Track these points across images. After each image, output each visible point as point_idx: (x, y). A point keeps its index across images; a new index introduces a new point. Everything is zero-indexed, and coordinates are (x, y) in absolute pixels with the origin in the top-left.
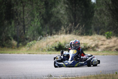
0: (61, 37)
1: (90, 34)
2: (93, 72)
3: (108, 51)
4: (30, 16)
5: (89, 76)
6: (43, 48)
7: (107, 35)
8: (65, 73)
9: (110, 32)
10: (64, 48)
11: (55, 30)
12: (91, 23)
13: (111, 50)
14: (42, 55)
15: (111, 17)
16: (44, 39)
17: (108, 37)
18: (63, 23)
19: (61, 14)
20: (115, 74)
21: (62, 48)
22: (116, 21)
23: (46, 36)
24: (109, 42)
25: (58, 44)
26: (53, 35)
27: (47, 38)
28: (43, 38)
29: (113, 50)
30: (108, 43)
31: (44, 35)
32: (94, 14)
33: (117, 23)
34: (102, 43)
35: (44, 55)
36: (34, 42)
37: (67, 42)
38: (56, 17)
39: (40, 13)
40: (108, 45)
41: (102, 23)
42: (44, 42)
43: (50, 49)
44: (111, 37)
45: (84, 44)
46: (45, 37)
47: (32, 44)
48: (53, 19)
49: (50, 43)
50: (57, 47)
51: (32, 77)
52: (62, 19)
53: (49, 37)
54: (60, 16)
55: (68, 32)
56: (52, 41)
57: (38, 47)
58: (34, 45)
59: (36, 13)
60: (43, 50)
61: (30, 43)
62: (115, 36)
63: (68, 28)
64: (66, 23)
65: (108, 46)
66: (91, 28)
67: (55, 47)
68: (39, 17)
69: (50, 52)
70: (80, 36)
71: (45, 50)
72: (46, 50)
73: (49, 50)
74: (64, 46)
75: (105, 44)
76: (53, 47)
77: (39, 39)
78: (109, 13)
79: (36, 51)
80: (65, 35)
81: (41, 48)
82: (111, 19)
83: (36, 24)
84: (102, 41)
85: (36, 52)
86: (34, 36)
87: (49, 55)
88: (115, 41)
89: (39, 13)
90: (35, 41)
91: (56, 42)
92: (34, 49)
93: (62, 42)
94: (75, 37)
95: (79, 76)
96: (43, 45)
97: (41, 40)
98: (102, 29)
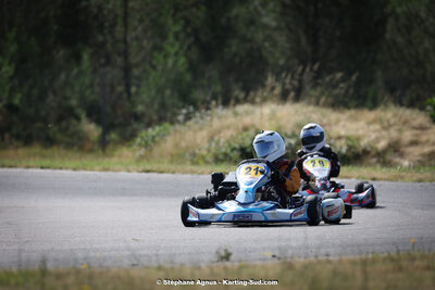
0: (261, 114)
1: (369, 103)
4: (149, 34)
6: (197, 151)
8: (282, 244)
11: (241, 84)
12: (374, 62)
14: (195, 176)
16: (202, 118)
18: (271, 61)
19: (265, 27)
23: (208, 109)
26: (235, 105)
27: (210, 115)
28: (198, 114)
31: (199, 104)
32: (385, 31)
34: (415, 138)
35: (201, 177)
36: (162, 128)
38: (244, 39)
39: (188, 22)
41: (413, 62)
42: (201, 129)
43: (221, 157)
45: (348, 138)
46: (203, 111)
47: (158, 134)
48: (234, 46)
49: (222, 134)
50: (248, 150)
52: (267, 44)
53: (219, 110)
54: (260, 36)
55: (292, 94)
56: (228, 127)
57: (177, 146)
58: (165, 141)
59: (170, 21)
60: (195, 159)
61: (150, 131)
63: (293, 78)
64: (282, 62)
66: (372, 81)
67: (243, 150)
68: (182, 36)
70: (335, 110)
71: (203, 157)
72: (209, 159)
73: (217, 160)
75: (427, 141)
76: (233, 149)
77: (181, 118)
79: (171, 162)
80: (279, 104)
81: (191, 150)
83: (170, 62)
84: (415, 128)
85: (173, 167)
86: (163, 106)
89: (182, 22)
90: (167, 125)
91: (246, 129)
92: (161, 156)
94: (314, 112)
95: (331, 258)
96: (199, 141)
97: (188, 123)
98: (414, 87)
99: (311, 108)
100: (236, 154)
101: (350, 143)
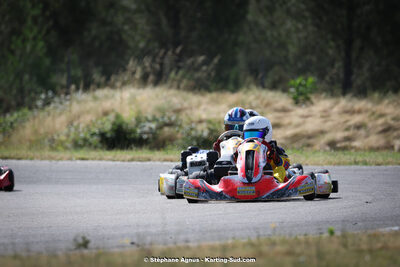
0: (121, 98)
1: (231, 86)
2: (242, 229)
3: (298, 150)
4: (7, 18)
5: (230, 242)
6: (56, 137)
7: (297, 89)
8: (141, 230)
9: (306, 80)
10: (132, 136)
11: (100, 68)
12: (236, 44)
13: (309, 145)
14: (54, 162)
15: (309, 21)
16: (61, 103)
17: (301, 98)
18: (131, 44)
19: (125, 9)
20: (326, 235)
21: (126, 139)
22: (329, 36)
23: (67, 94)
24: (303, 117)
25: (114, 124)
26: (94, 90)
27: (69, 100)
28: (56, 99)
29: (317, 147)
30: (300, 120)
31: (58, 88)
32: (246, 12)
33: (332, 44)
34: (277, 121)
35: (60, 162)
36: (20, 113)
37: (145, 115)
38: (104, 23)
39: (46, 6)
40: (298, 126)
41: (275, 43)
42: (60, 114)
43: (81, 142)
44: (313, 97)
45: (209, 122)
46: (63, 96)
47: (16, 120)
48: (94, 29)
49: (82, 119)
50: (109, 135)
51: (13, 244)
52: (126, 27)
53: (80, 96)
54: (120, 19)
55: (151, 78)
56: (88, 112)
57: (36, 132)
58: (24, 127)
59: (29, 5)
60: (54, 144)
61: (8, 116)
62: (323, 95)
63: (154, 61)
64: (142, 45)
65: (298, 130)
66: (234, 63)
67: (102, 135)
68: (40, 20)
69: (82, 153)
70: (195, 94)
71: (62, 143)
72: (69, 145)
73: (77, 145)
74: (133, 131)
75: (290, 124)
76: (93, 134)
77: (39, 103)
78: (303, 6)
79: (30, 148)
80: (139, 88)
81: (50, 136)
82: (311, 28)
83: (29, 47)
84: (276, 110)
85: (31, 154)
86: (21, 90)
87: (79, 162)
88: (325, 111)
89: (41, 6)
90: (26, 110)
91: (106, 114)
92: (20, 142)
93: (128, 116)
94: (175, 96)
95: (191, 244)
96: (58, 126)
97: (47, 109)
98: (276, 68)
99: (173, 92)
100: (95, 140)
101: (211, 127)
